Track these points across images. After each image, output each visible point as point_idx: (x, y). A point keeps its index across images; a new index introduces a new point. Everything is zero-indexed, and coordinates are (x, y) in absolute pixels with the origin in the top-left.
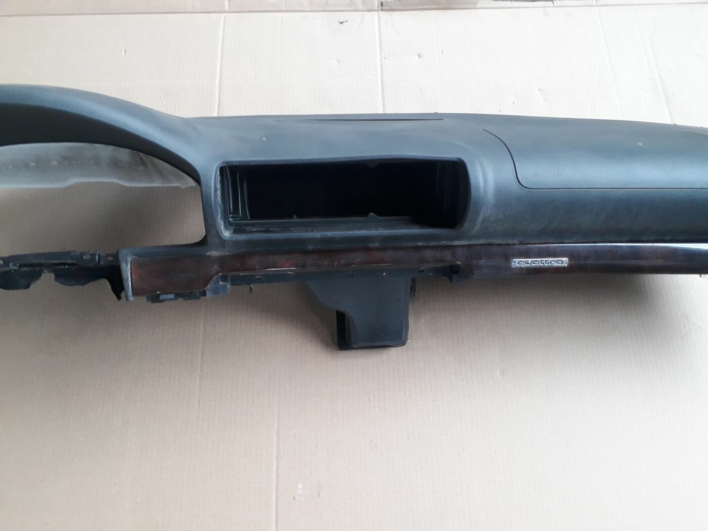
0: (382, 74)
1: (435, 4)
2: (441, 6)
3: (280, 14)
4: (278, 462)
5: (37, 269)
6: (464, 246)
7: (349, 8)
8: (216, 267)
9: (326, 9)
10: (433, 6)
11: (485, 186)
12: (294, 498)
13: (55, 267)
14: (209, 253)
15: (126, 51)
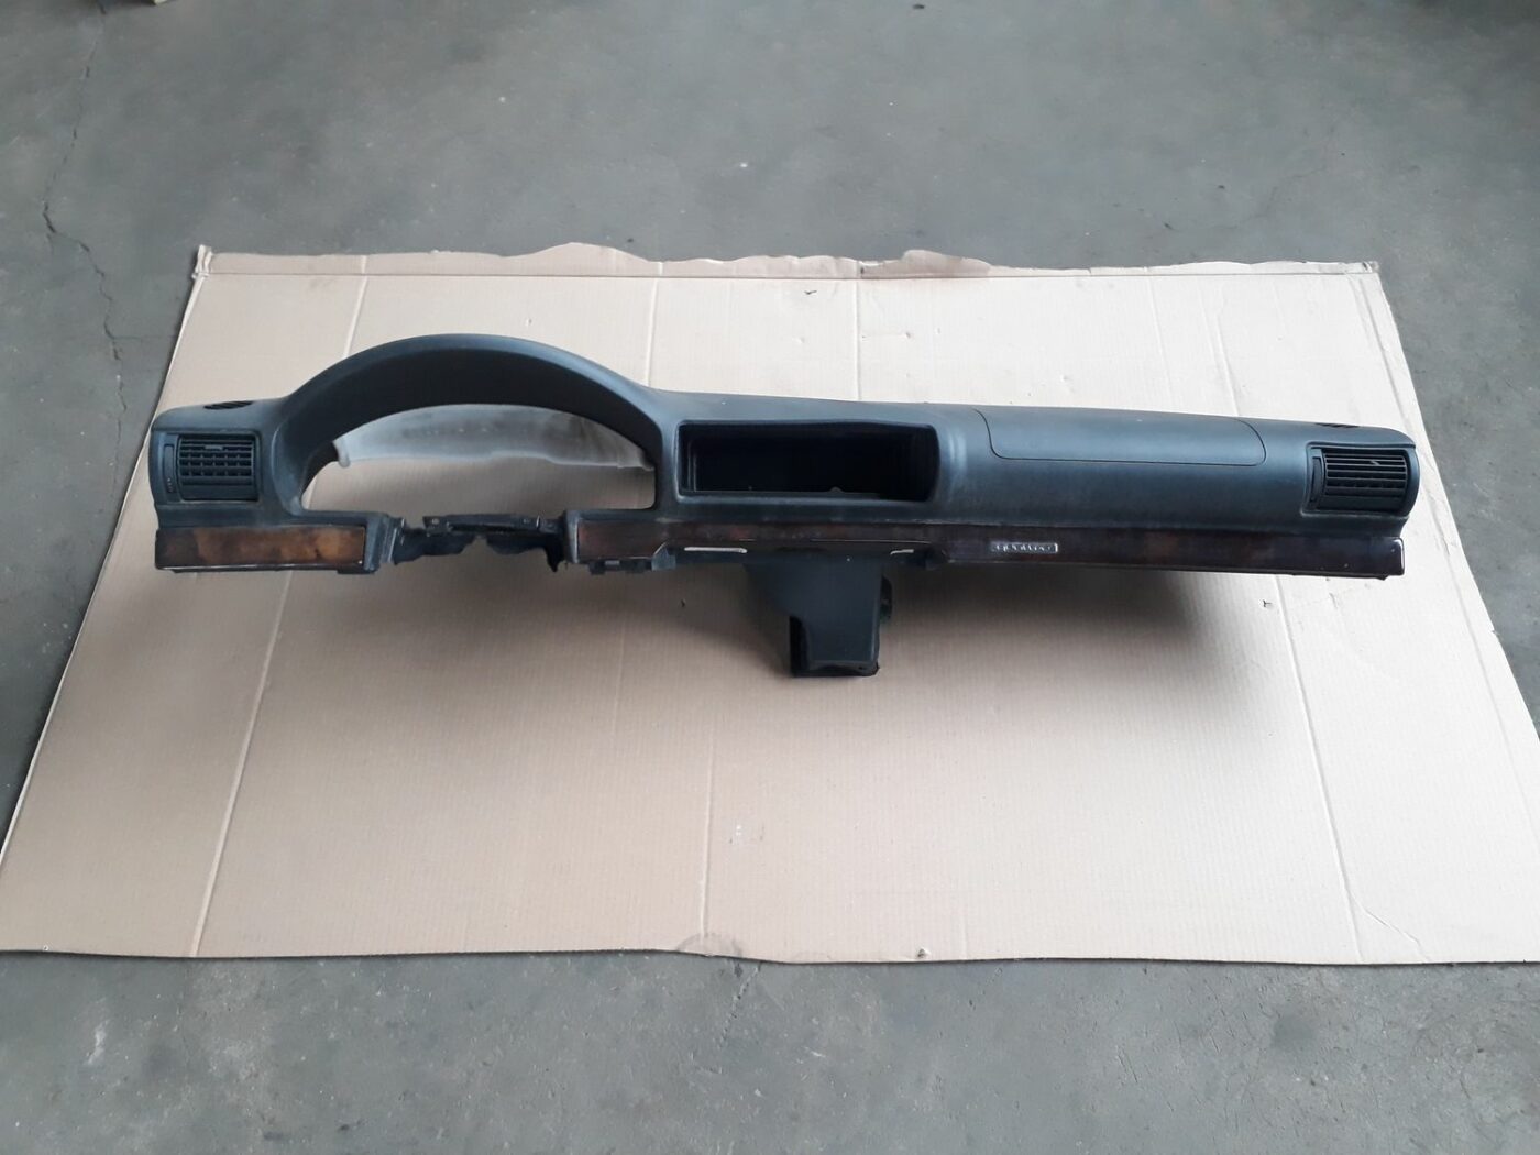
0: (859, 357)
1: (932, 271)
2: (939, 274)
3: (730, 280)
4: (712, 800)
5: (470, 533)
6: (939, 525)
7: (819, 276)
8: (665, 534)
9: (789, 276)
10: (930, 274)
11: (956, 455)
12: (731, 841)
13: (491, 533)
14: (658, 520)
15: (530, 321)
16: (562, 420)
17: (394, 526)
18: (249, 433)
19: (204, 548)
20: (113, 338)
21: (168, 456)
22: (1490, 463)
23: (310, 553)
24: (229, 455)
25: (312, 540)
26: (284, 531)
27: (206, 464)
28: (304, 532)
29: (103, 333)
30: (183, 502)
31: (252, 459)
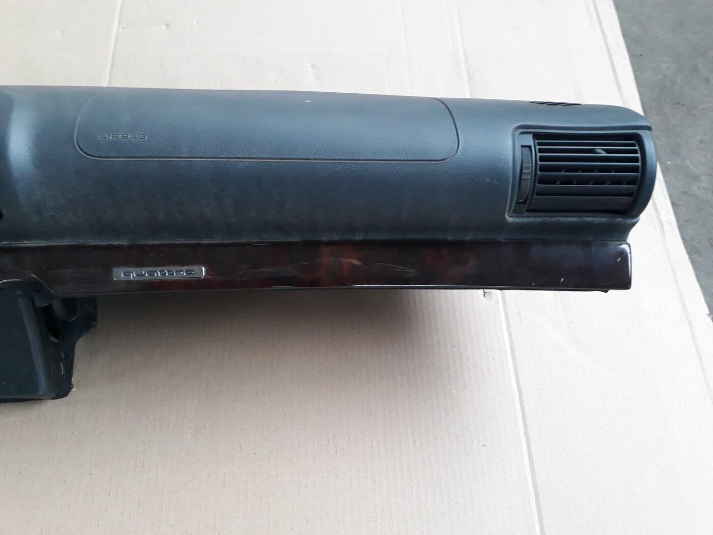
22: (701, 141)
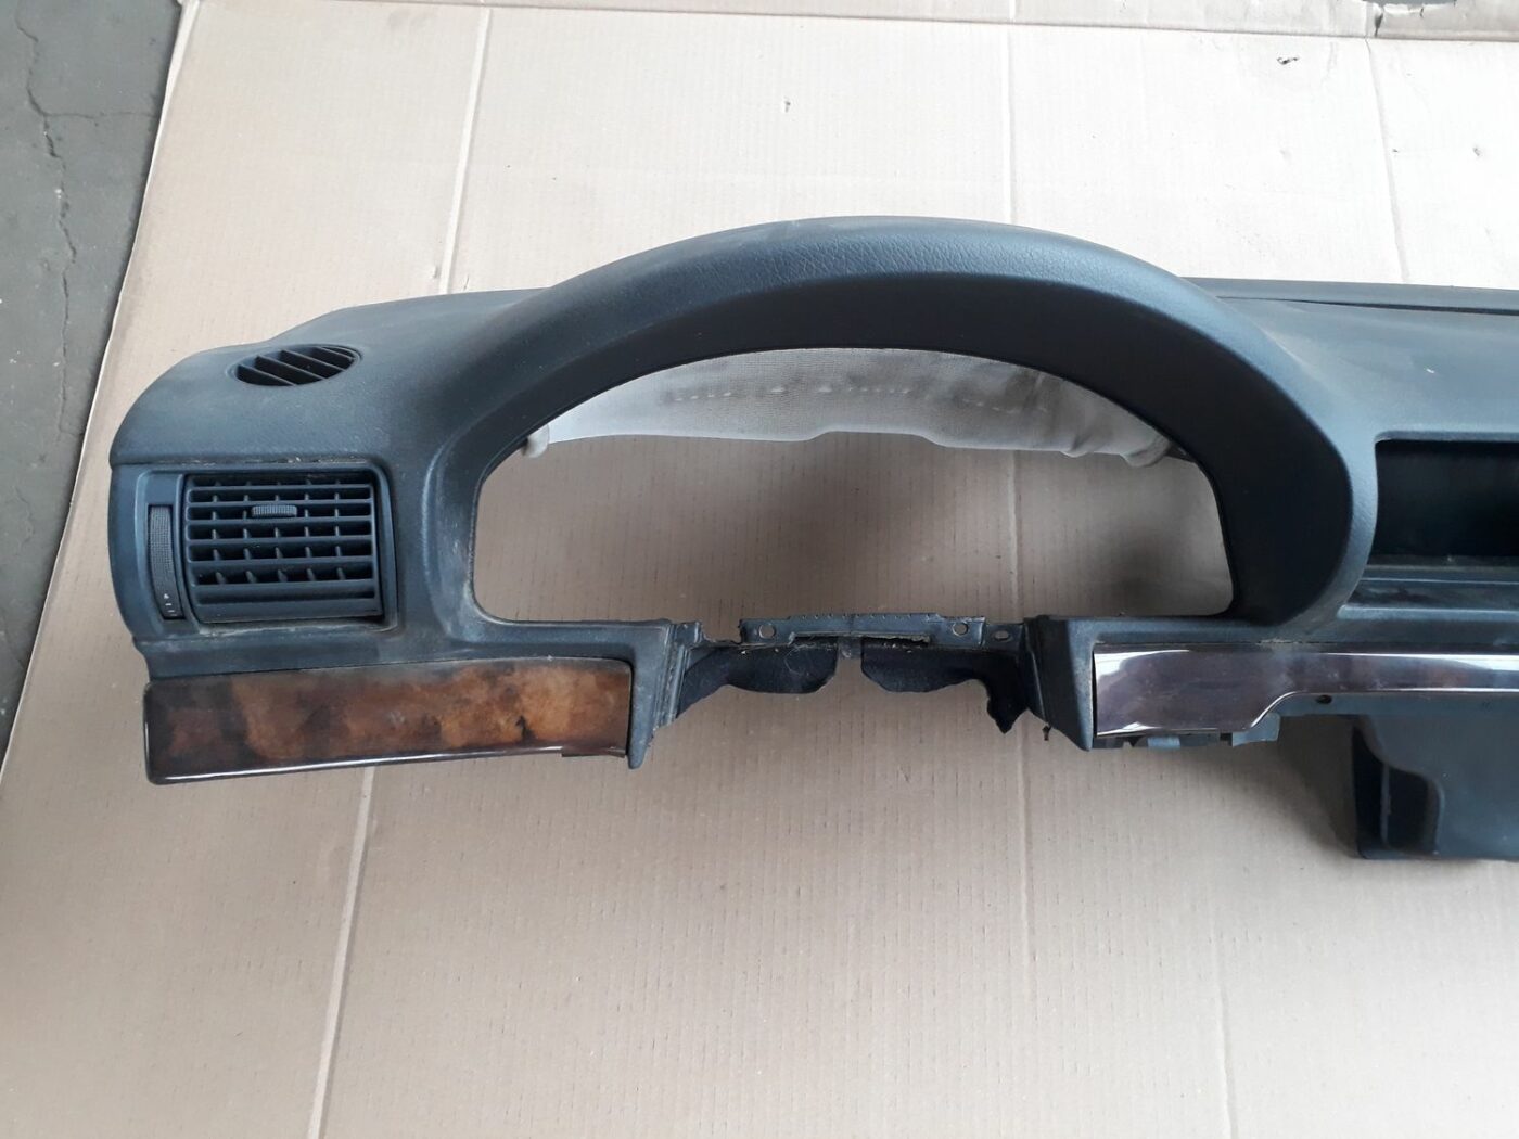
0: (1392, 190)
5: (825, 649)
8: (1284, 678)
9: (1246, 26)
15: (788, 104)
16: (993, 375)
17: (680, 642)
18: (360, 464)
19: (260, 732)
20: (45, 115)
21: (159, 534)
23: (506, 725)
24: (315, 530)
25: (510, 698)
26: (445, 674)
27: (258, 553)
28: (490, 677)
29: (26, 103)
30: (204, 632)
31: (373, 537)
